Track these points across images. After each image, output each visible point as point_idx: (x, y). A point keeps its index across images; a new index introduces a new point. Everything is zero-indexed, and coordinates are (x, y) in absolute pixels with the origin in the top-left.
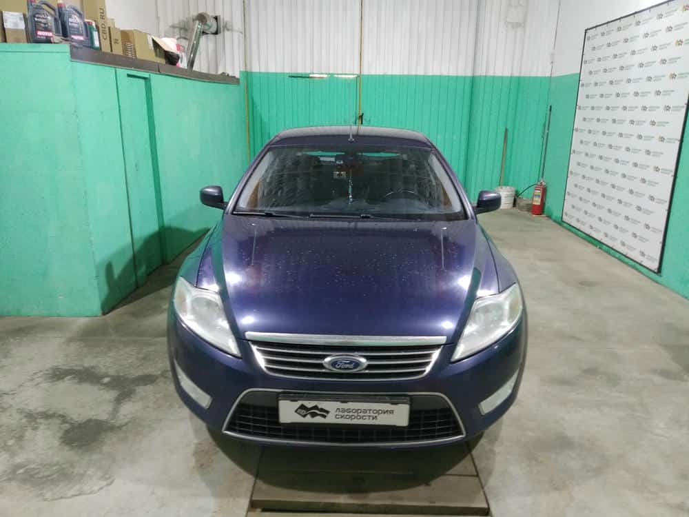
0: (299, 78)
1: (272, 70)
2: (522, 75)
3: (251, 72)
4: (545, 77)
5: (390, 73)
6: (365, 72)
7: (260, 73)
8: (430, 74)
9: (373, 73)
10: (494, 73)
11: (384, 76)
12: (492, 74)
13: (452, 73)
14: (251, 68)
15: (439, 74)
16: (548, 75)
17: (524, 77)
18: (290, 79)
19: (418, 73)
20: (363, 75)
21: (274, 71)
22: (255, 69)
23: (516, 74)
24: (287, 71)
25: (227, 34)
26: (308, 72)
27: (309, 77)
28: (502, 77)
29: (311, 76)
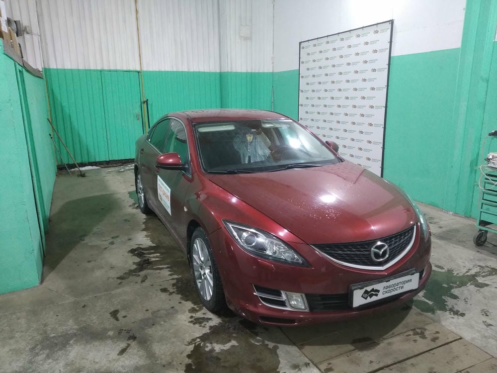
1: (68, 66)
3: (50, 69)
4: (269, 73)
6: (145, 69)
7: (57, 69)
9: (151, 70)
10: (236, 69)
12: (235, 71)
14: (49, 66)
15: (198, 71)
16: (271, 71)
17: (255, 73)
20: (143, 71)
22: (53, 66)
23: (249, 71)
25: (27, 36)
28: (241, 73)
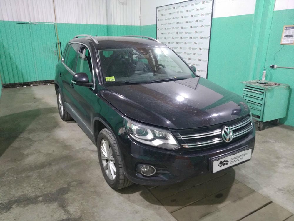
0: (23, 24)
2: (128, 25)
4: (138, 26)
5: (70, 23)
6: (58, 22)
8: (89, 23)
9: (62, 23)
10: (117, 24)
11: (68, 24)
12: (116, 24)
13: (99, 24)
16: (139, 25)
17: (129, 26)
18: (18, 24)
19: (84, 23)
20: (57, 23)
21: (7, 20)
24: (15, 20)
26: (28, 21)
27: (29, 24)
29: (30, 23)
